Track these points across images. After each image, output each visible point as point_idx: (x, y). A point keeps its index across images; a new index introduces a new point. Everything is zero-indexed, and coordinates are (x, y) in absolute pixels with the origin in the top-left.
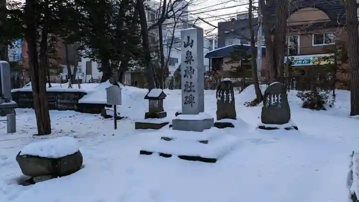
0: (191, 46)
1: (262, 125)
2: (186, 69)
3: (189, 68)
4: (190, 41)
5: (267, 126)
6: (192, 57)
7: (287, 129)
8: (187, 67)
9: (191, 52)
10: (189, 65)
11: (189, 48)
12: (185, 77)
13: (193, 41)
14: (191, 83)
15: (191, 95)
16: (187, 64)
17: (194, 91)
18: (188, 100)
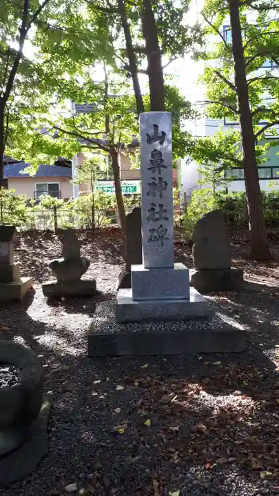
0: (161, 143)
3: (158, 181)
6: (162, 160)
8: (154, 178)
9: (160, 153)
10: (156, 175)
13: (164, 133)
14: (161, 206)
15: (161, 226)
16: (154, 172)
17: (166, 219)
18: (155, 234)
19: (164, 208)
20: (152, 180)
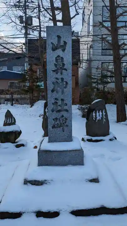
0: (64, 50)
1: (89, 138)
2: (54, 80)
3: (60, 80)
4: (62, 43)
5: (94, 138)
6: (64, 65)
7: (110, 140)
8: (57, 79)
9: (62, 58)
10: (59, 76)
11: (59, 52)
12: (53, 91)
13: (65, 43)
14: (62, 100)
15: (63, 116)
16: (57, 73)
17: (67, 111)
18: (58, 122)
19: (65, 102)
20: (56, 80)
